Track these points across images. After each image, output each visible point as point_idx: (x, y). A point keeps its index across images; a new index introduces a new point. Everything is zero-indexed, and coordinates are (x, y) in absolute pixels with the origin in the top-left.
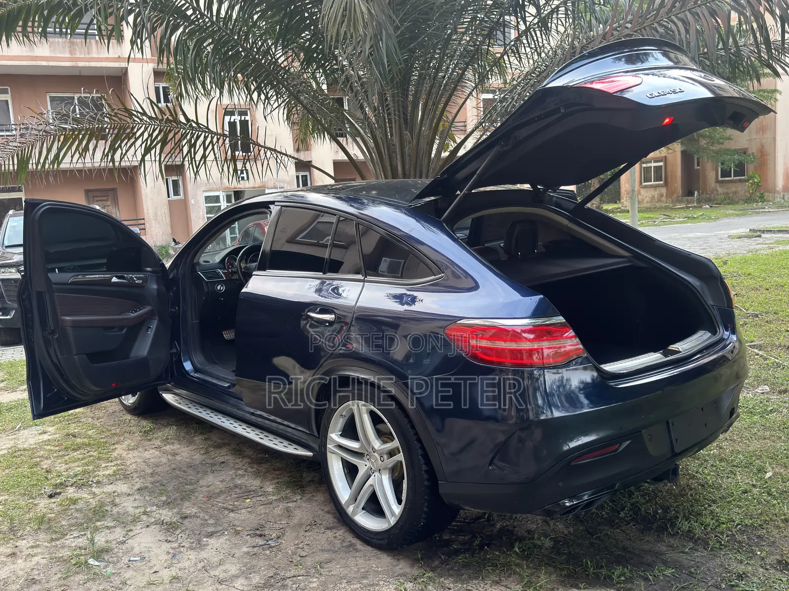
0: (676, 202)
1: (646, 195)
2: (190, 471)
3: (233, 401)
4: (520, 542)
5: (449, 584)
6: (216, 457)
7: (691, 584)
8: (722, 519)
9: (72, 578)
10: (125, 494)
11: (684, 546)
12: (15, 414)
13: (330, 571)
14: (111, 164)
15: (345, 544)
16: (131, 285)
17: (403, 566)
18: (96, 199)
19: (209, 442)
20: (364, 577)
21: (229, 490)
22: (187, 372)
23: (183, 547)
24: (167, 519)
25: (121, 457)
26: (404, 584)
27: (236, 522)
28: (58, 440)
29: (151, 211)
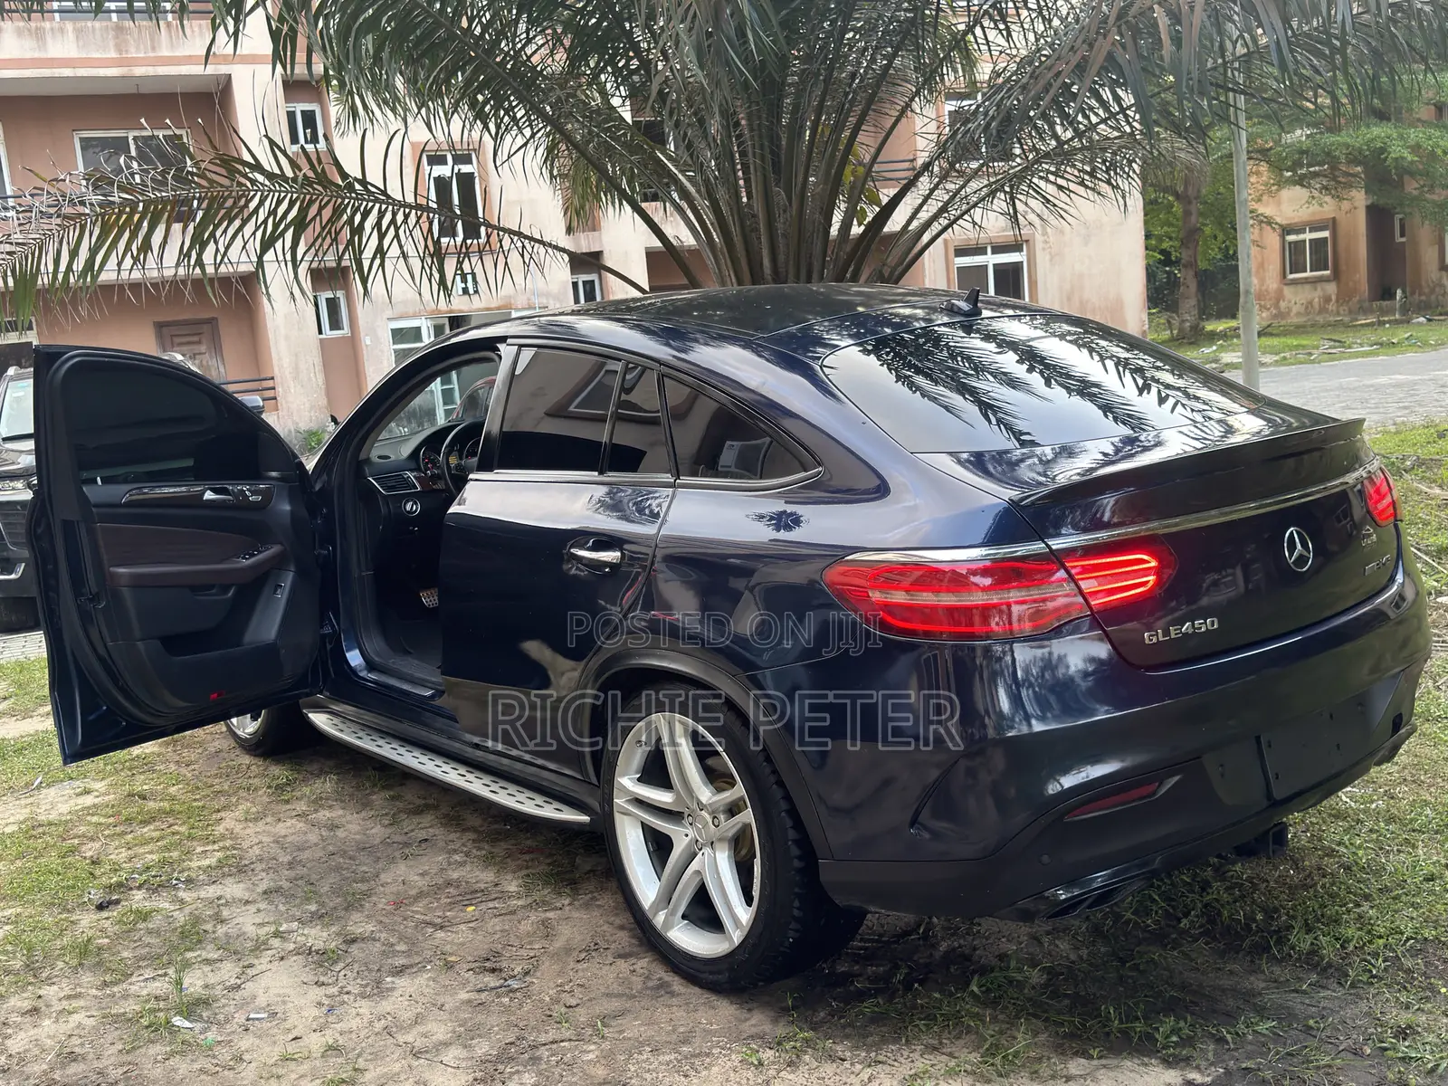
0: (1358, 313)
1: (1295, 299)
2: (362, 857)
3: (440, 722)
4: (981, 975)
5: (843, 1051)
6: (413, 831)
7: (1306, 1047)
8: (1377, 928)
9: (143, 1050)
10: (240, 901)
11: (1300, 979)
12: (31, 758)
13: (621, 1032)
14: (198, 270)
15: (650, 984)
16: (243, 505)
17: (758, 1021)
18: (177, 340)
19: (398, 803)
20: (685, 1042)
21: (436, 890)
22: (353, 671)
23: (347, 993)
24: (319, 945)
25: (232, 834)
26: (758, 1052)
27: (448, 948)
28: (113, 806)
29: (286, 361)
